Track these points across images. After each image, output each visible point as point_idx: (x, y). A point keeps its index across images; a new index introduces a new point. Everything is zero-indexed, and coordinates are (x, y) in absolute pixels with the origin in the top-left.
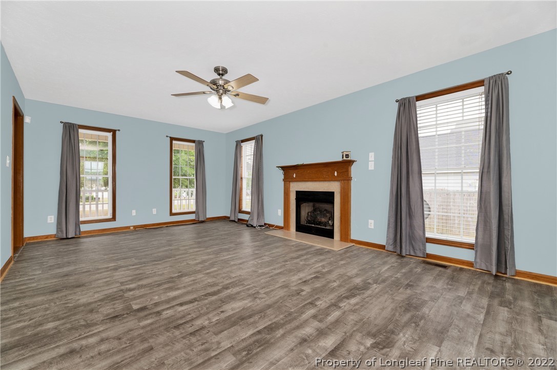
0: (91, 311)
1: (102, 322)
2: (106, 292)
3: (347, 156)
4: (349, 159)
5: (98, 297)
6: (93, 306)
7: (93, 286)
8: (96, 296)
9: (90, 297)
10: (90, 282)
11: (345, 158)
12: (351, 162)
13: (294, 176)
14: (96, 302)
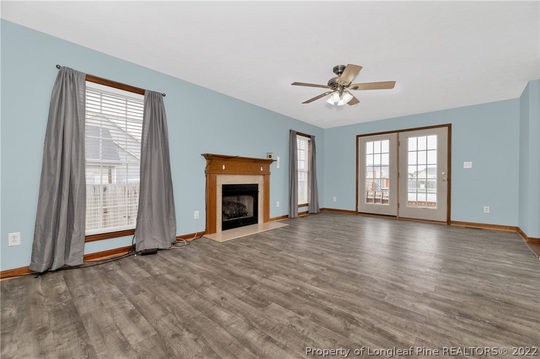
0: (471, 270)
1: (466, 263)
2: (455, 276)
3: (270, 156)
4: (271, 158)
5: (462, 276)
6: (469, 273)
7: (463, 288)
8: (464, 278)
9: (469, 280)
10: (465, 294)
11: (268, 158)
12: (271, 161)
13: (224, 168)
14: (466, 274)
